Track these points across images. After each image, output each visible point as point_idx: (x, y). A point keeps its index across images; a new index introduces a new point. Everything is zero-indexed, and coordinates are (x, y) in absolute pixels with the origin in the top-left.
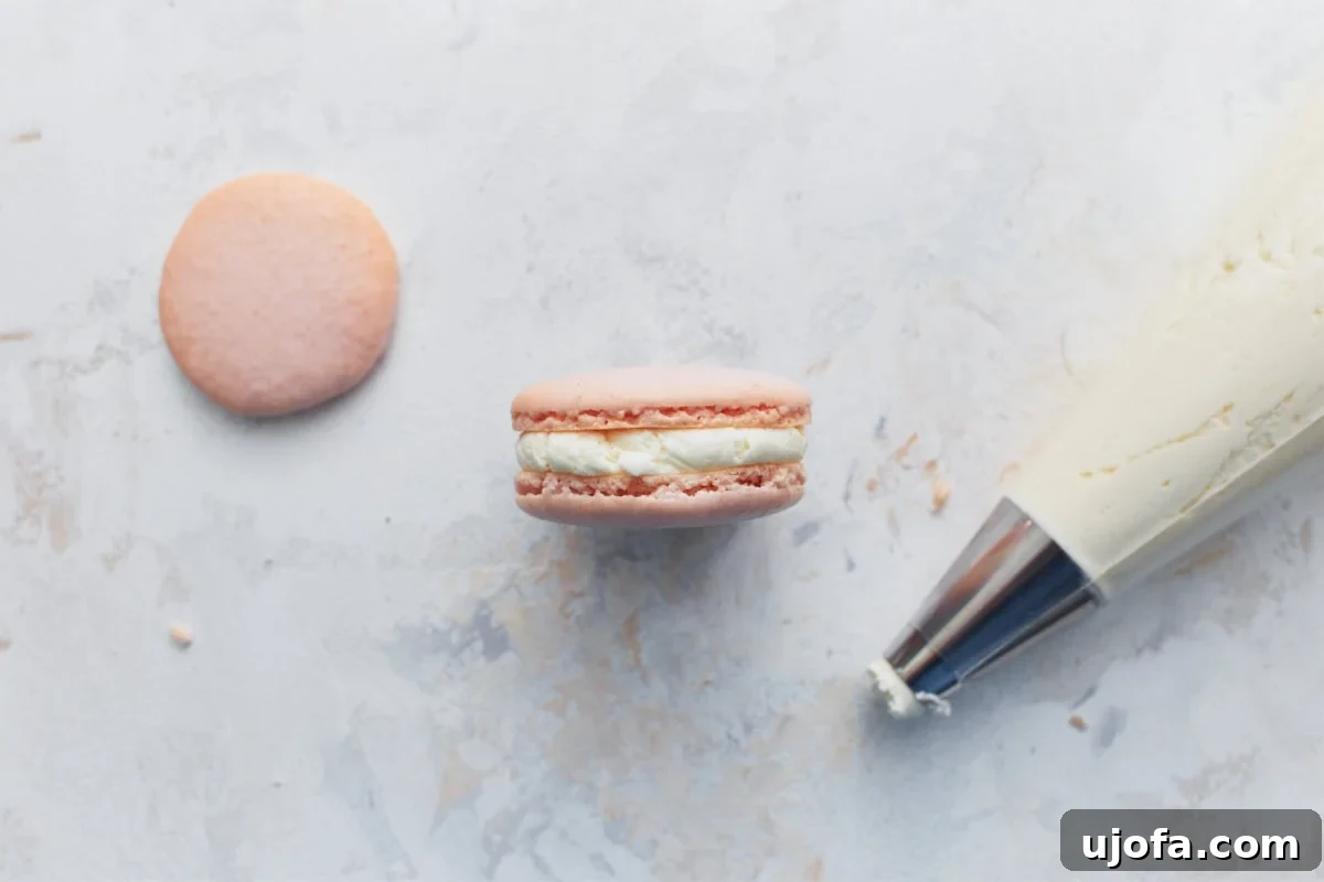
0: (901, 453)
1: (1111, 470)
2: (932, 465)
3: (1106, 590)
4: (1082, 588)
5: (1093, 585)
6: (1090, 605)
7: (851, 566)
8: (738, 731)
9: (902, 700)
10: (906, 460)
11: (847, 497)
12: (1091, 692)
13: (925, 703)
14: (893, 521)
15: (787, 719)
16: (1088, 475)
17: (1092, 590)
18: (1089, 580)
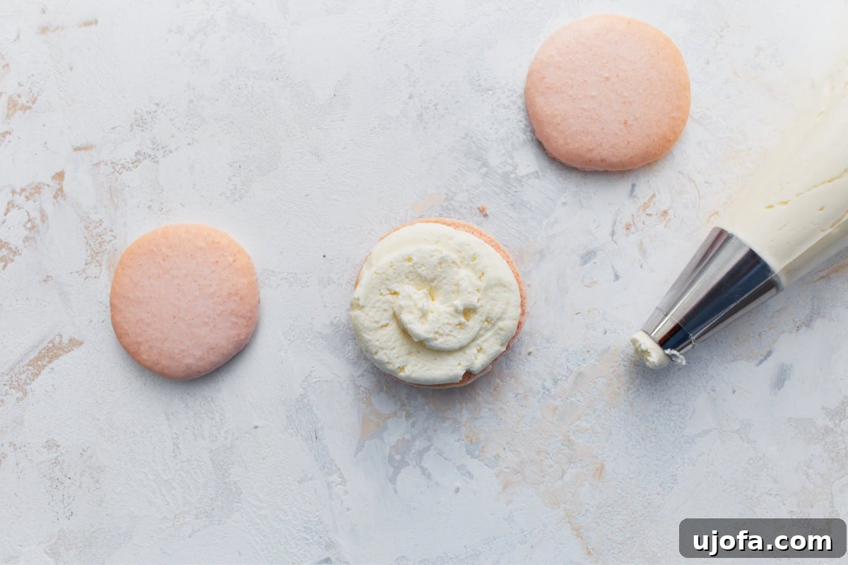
0: (646, 206)
1: (785, 203)
2: (665, 213)
3: (783, 280)
4: (769, 278)
5: (776, 275)
6: (773, 291)
7: (617, 277)
8: (549, 384)
9: (656, 355)
10: (649, 211)
11: (613, 234)
12: (769, 354)
13: (670, 357)
14: (641, 247)
15: (580, 374)
16: (771, 207)
17: (776, 279)
18: (773, 272)
